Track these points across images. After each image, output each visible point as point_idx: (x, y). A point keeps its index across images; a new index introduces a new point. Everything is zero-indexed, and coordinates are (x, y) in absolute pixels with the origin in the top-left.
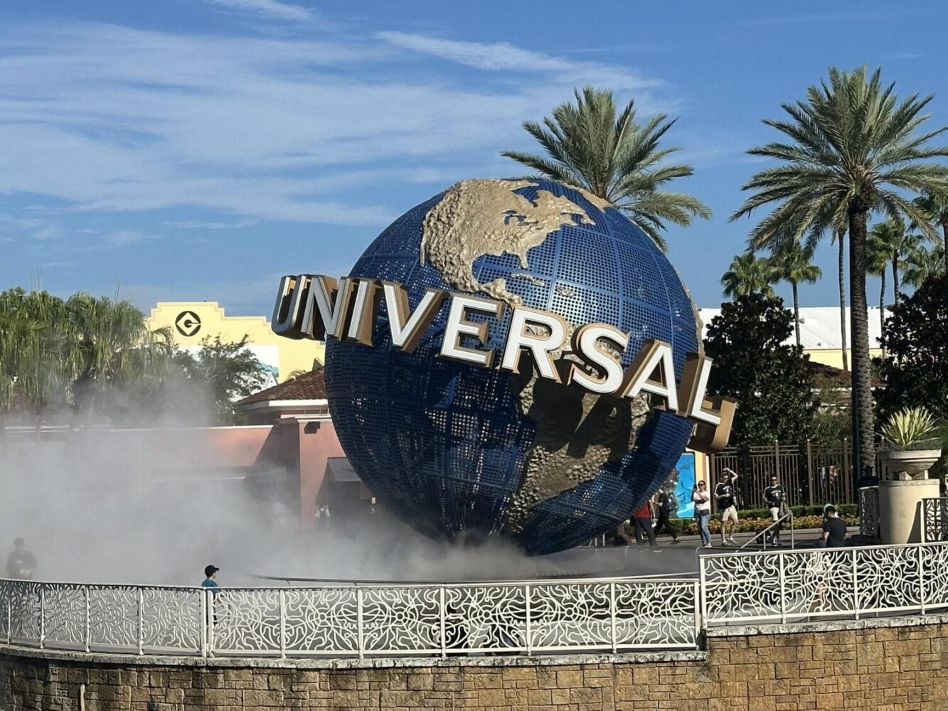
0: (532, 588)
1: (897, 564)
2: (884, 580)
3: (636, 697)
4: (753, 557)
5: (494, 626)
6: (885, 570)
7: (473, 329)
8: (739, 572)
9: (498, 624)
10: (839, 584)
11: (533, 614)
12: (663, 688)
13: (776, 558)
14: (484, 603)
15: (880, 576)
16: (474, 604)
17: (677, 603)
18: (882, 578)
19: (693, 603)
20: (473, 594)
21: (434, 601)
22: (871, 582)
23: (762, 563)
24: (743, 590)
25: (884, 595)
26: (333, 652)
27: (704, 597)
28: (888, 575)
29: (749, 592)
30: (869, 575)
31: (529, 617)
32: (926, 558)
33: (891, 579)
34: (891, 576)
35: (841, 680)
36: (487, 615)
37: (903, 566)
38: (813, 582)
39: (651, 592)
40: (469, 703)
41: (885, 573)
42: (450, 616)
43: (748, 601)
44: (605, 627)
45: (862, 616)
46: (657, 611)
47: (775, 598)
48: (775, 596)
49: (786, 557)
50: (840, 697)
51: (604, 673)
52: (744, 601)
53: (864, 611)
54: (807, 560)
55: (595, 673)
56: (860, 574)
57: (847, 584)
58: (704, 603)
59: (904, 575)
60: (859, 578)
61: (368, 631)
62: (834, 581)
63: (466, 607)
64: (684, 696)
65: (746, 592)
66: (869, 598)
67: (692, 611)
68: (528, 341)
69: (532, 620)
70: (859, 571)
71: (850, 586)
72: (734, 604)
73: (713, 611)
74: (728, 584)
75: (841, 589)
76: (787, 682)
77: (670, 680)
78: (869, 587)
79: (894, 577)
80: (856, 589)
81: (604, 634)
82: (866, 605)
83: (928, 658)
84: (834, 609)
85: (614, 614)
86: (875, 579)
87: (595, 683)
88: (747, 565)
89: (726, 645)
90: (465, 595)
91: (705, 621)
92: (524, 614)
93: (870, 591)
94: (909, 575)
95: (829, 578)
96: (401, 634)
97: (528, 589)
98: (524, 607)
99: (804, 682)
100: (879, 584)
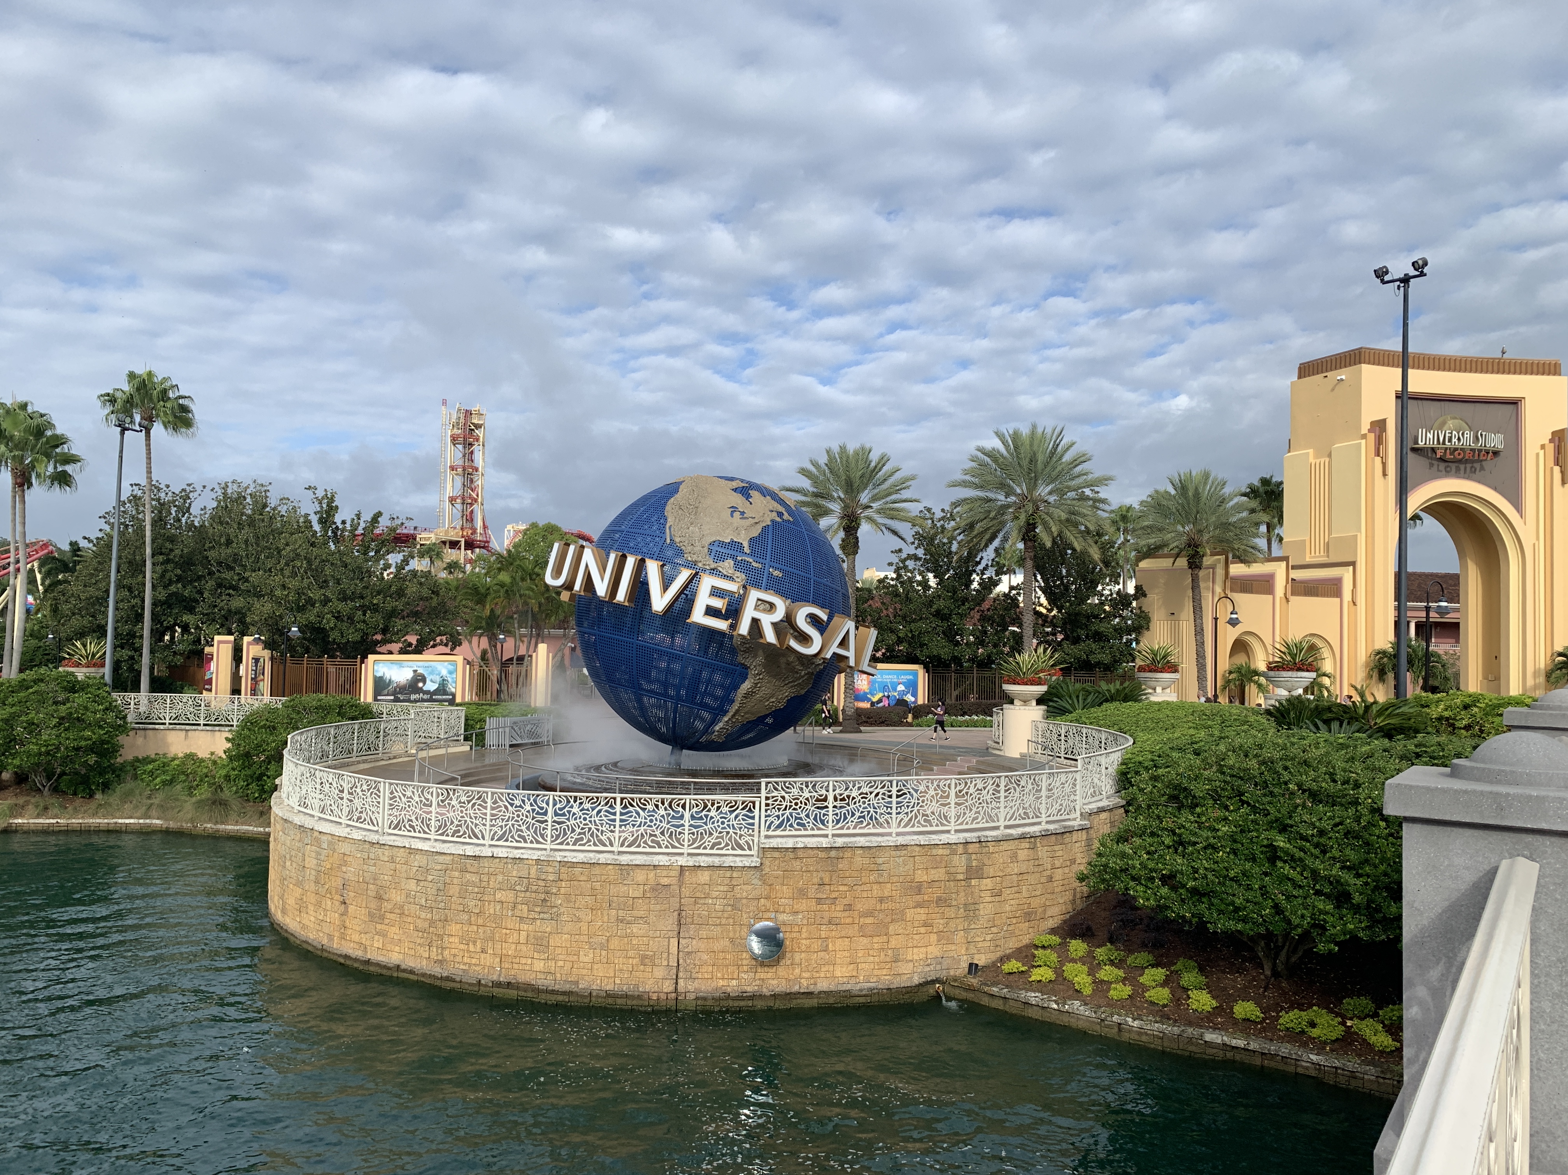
0: (622, 799)
1: (932, 792)
3: (698, 895)
4: (807, 783)
5: (590, 829)
6: (921, 797)
7: (719, 604)
8: (794, 795)
9: (593, 827)
10: (880, 807)
11: (621, 821)
12: (722, 888)
13: (826, 784)
14: (583, 810)
15: (916, 801)
16: (575, 810)
17: (740, 817)
18: (918, 804)
19: (753, 818)
20: (575, 801)
21: (544, 805)
22: (908, 806)
23: (814, 787)
24: (797, 809)
25: (919, 817)
26: (468, 840)
27: (763, 813)
28: (923, 801)
30: (906, 800)
31: (618, 823)
32: (958, 788)
33: (926, 804)
34: (926, 802)
35: (875, 887)
36: (585, 819)
37: (937, 794)
38: (857, 805)
39: (718, 808)
40: (563, 891)
41: (921, 799)
42: (555, 818)
43: (801, 819)
44: (680, 833)
45: (898, 834)
46: (723, 823)
47: (823, 817)
48: (824, 815)
49: (836, 784)
50: (873, 901)
51: (673, 873)
52: (796, 818)
53: (900, 830)
54: (853, 788)
55: (665, 873)
56: (898, 799)
57: (887, 807)
58: (763, 819)
59: (937, 802)
60: (898, 803)
61: (493, 826)
62: (875, 805)
63: (569, 812)
64: (739, 896)
66: (906, 819)
67: (753, 824)
68: (758, 615)
69: (621, 826)
70: (898, 797)
71: (889, 809)
72: (788, 820)
73: (769, 827)
74: (785, 803)
75: (882, 811)
76: (827, 887)
77: (727, 881)
78: (906, 811)
79: (929, 803)
80: (894, 811)
81: (678, 841)
82: (902, 824)
83: (952, 870)
85: (687, 824)
86: (912, 804)
87: (665, 881)
88: (801, 789)
89: (776, 854)
90: (568, 802)
91: (762, 834)
92: (614, 820)
93: (907, 814)
94: (942, 801)
95: (871, 802)
96: (518, 830)
97: (618, 801)
98: (614, 814)
99: (841, 888)
100: (916, 809)
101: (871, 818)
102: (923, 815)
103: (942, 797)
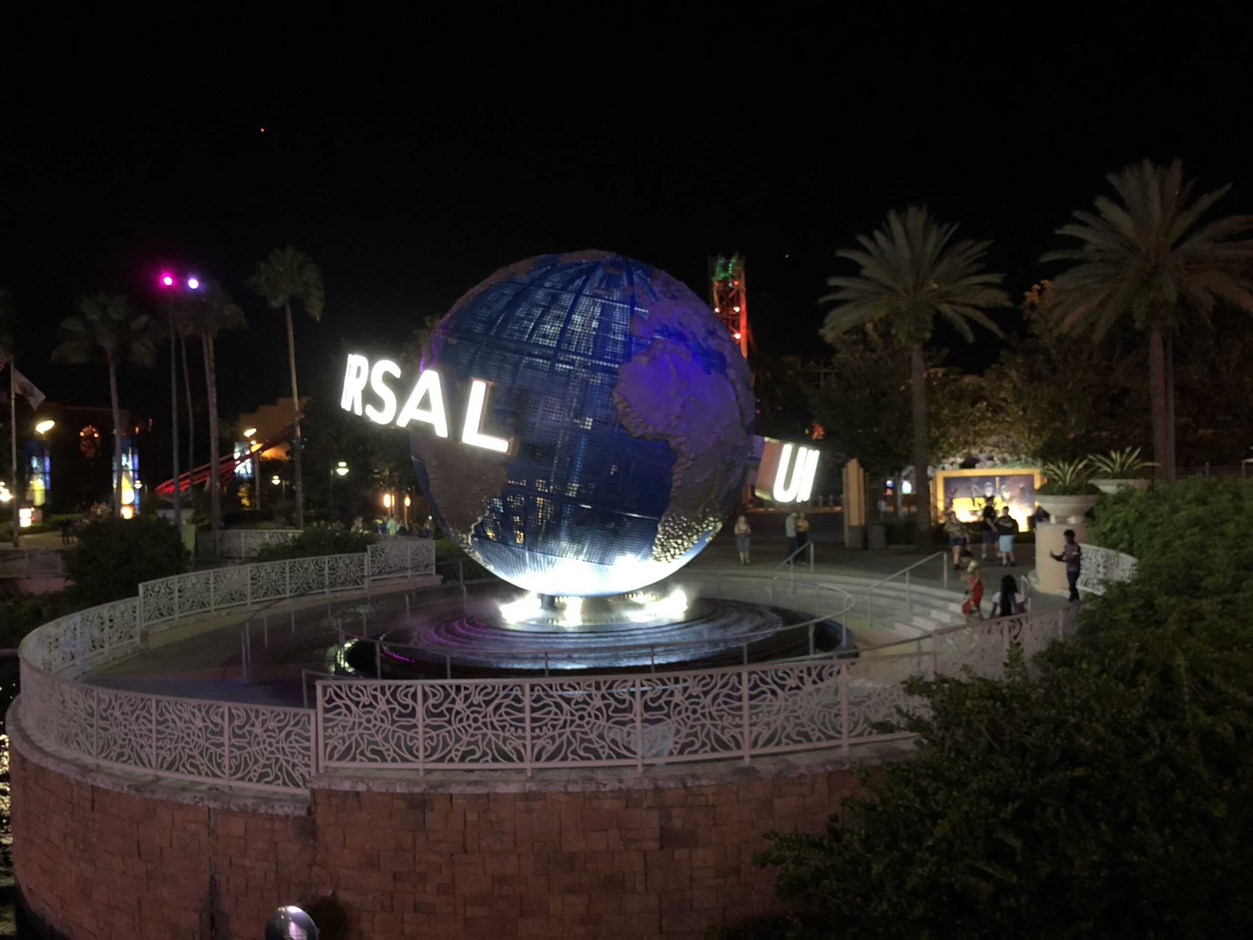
1: (598, 702)
2: (575, 724)
6: (577, 710)
8: (364, 706)
10: (503, 728)
13: (412, 690)
15: (569, 718)
17: (292, 738)
18: (572, 722)
22: (554, 727)
23: (393, 694)
24: (369, 729)
25: (575, 744)
27: (322, 733)
28: (582, 718)
29: (377, 732)
30: (552, 716)
33: (588, 723)
34: (587, 719)
37: (608, 706)
38: (465, 723)
41: (577, 714)
43: (376, 743)
47: (411, 741)
48: (412, 739)
49: (427, 689)
52: (370, 743)
54: (457, 695)
56: (536, 715)
57: (516, 728)
58: (322, 742)
59: (609, 718)
60: (534, 720)
62: (496, 724)
65: (373, 731)
66: (551, 748)
67: (308, 749)
70: (534, 711)
71: (520, 731)
72: (358, 746)
73: (332, 752)
74: (351, 719)
75: (507, 734)
78: (550, 733)
79: (593, 720)
80: (530, 735)
82: (544, 757)
83: (634, 834)
84: (494, 760)
86: (561, 722)
88: (375, 697)
91: (322, 767)
93: (553, 738)
94: (617, 717)
95: (488, 720)
99: (433, 858)
100: (568, 730)
101: (489, 745)
102: (583, 741)
103: (617, 710)
